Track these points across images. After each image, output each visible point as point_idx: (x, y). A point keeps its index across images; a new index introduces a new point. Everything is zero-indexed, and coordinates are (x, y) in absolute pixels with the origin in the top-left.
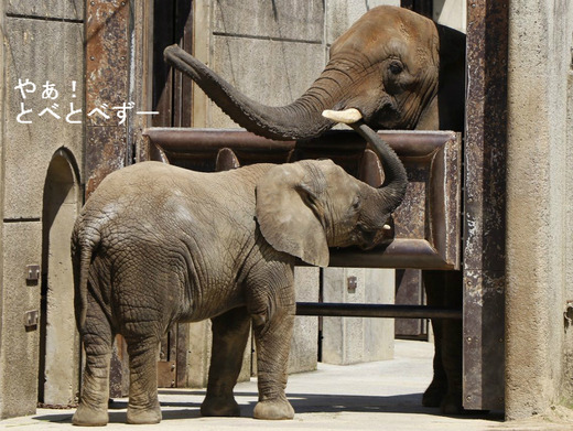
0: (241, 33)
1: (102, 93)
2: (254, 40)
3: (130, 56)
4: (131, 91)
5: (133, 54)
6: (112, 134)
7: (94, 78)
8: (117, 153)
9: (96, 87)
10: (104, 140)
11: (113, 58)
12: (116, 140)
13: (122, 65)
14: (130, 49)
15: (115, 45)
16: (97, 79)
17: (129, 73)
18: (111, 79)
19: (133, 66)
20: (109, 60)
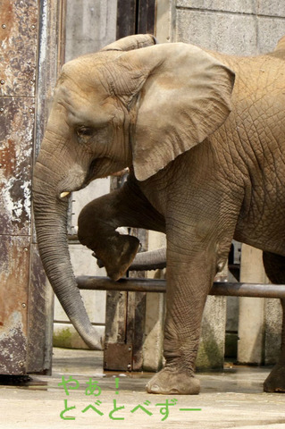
0: (214, 8)
1: (13, 62)
2: (233, 17)
3: (41, 25)
4: (42, 60)
5: (45, 23)
6: (21, 104)
7: (5, 47)
8: (26, 124)
9: (6, 56)
10: (13, 111)
11: (24, 27)
12: (25, 111)
13: (32, 34)
14: (41, 17)
15: (25, 12)
16: (8, 47)
17: (40, 42)
18: (21, 48)
19: (44, 35)
20: (20, 29)
